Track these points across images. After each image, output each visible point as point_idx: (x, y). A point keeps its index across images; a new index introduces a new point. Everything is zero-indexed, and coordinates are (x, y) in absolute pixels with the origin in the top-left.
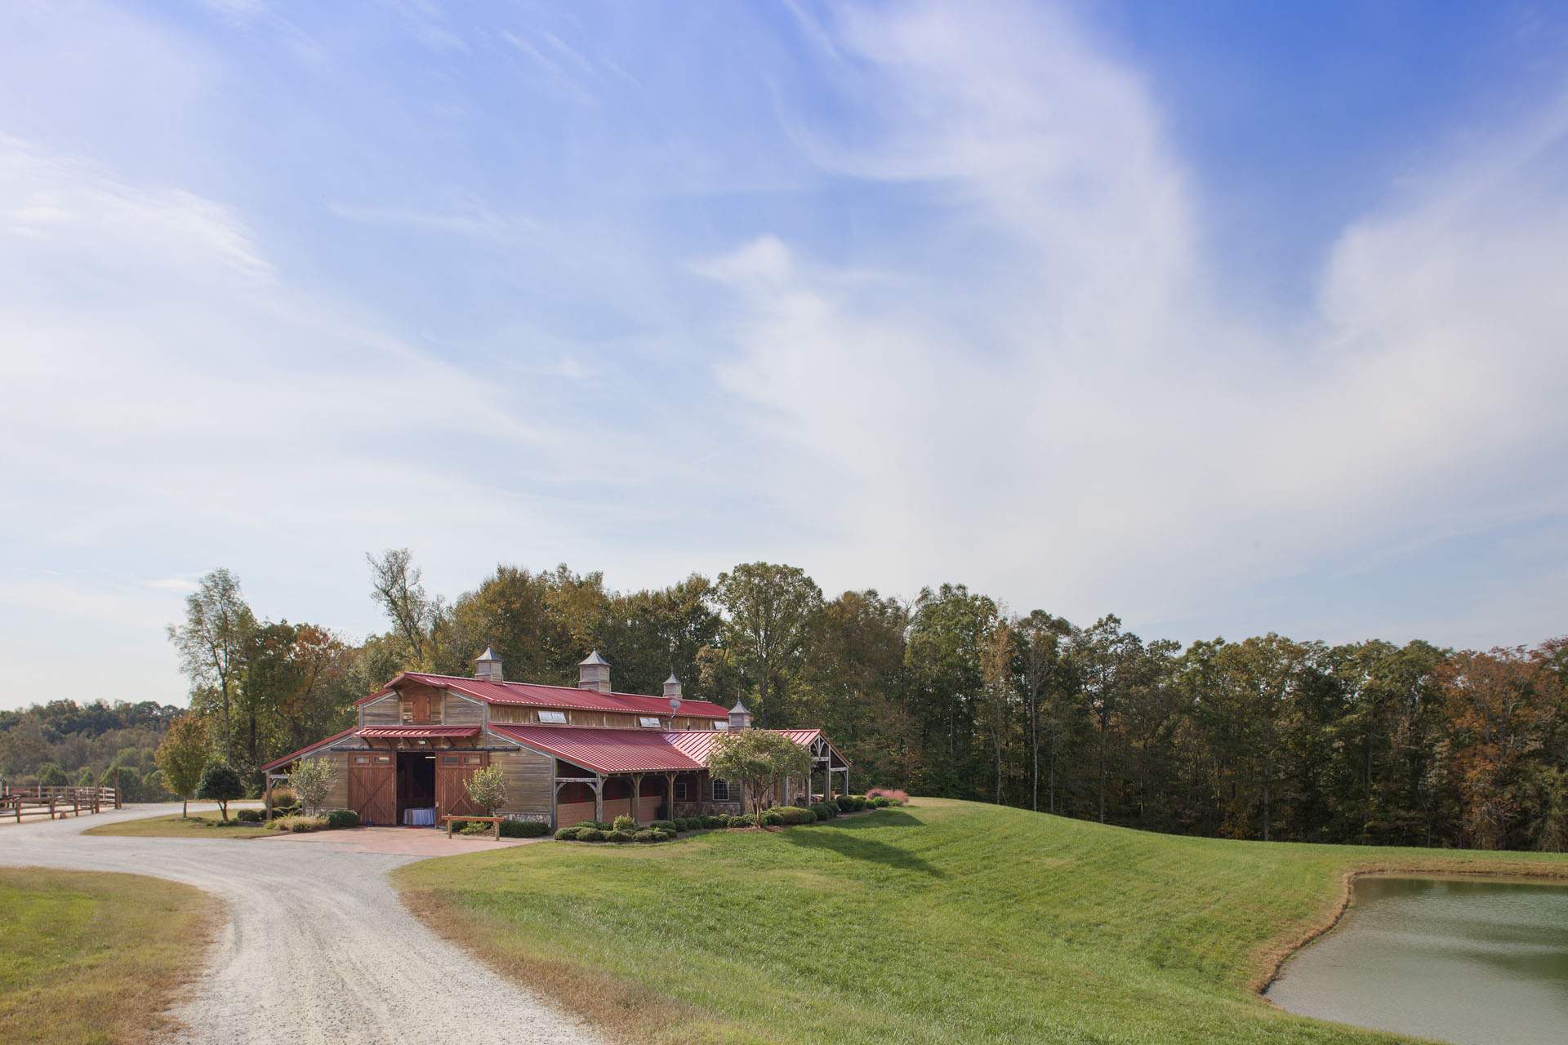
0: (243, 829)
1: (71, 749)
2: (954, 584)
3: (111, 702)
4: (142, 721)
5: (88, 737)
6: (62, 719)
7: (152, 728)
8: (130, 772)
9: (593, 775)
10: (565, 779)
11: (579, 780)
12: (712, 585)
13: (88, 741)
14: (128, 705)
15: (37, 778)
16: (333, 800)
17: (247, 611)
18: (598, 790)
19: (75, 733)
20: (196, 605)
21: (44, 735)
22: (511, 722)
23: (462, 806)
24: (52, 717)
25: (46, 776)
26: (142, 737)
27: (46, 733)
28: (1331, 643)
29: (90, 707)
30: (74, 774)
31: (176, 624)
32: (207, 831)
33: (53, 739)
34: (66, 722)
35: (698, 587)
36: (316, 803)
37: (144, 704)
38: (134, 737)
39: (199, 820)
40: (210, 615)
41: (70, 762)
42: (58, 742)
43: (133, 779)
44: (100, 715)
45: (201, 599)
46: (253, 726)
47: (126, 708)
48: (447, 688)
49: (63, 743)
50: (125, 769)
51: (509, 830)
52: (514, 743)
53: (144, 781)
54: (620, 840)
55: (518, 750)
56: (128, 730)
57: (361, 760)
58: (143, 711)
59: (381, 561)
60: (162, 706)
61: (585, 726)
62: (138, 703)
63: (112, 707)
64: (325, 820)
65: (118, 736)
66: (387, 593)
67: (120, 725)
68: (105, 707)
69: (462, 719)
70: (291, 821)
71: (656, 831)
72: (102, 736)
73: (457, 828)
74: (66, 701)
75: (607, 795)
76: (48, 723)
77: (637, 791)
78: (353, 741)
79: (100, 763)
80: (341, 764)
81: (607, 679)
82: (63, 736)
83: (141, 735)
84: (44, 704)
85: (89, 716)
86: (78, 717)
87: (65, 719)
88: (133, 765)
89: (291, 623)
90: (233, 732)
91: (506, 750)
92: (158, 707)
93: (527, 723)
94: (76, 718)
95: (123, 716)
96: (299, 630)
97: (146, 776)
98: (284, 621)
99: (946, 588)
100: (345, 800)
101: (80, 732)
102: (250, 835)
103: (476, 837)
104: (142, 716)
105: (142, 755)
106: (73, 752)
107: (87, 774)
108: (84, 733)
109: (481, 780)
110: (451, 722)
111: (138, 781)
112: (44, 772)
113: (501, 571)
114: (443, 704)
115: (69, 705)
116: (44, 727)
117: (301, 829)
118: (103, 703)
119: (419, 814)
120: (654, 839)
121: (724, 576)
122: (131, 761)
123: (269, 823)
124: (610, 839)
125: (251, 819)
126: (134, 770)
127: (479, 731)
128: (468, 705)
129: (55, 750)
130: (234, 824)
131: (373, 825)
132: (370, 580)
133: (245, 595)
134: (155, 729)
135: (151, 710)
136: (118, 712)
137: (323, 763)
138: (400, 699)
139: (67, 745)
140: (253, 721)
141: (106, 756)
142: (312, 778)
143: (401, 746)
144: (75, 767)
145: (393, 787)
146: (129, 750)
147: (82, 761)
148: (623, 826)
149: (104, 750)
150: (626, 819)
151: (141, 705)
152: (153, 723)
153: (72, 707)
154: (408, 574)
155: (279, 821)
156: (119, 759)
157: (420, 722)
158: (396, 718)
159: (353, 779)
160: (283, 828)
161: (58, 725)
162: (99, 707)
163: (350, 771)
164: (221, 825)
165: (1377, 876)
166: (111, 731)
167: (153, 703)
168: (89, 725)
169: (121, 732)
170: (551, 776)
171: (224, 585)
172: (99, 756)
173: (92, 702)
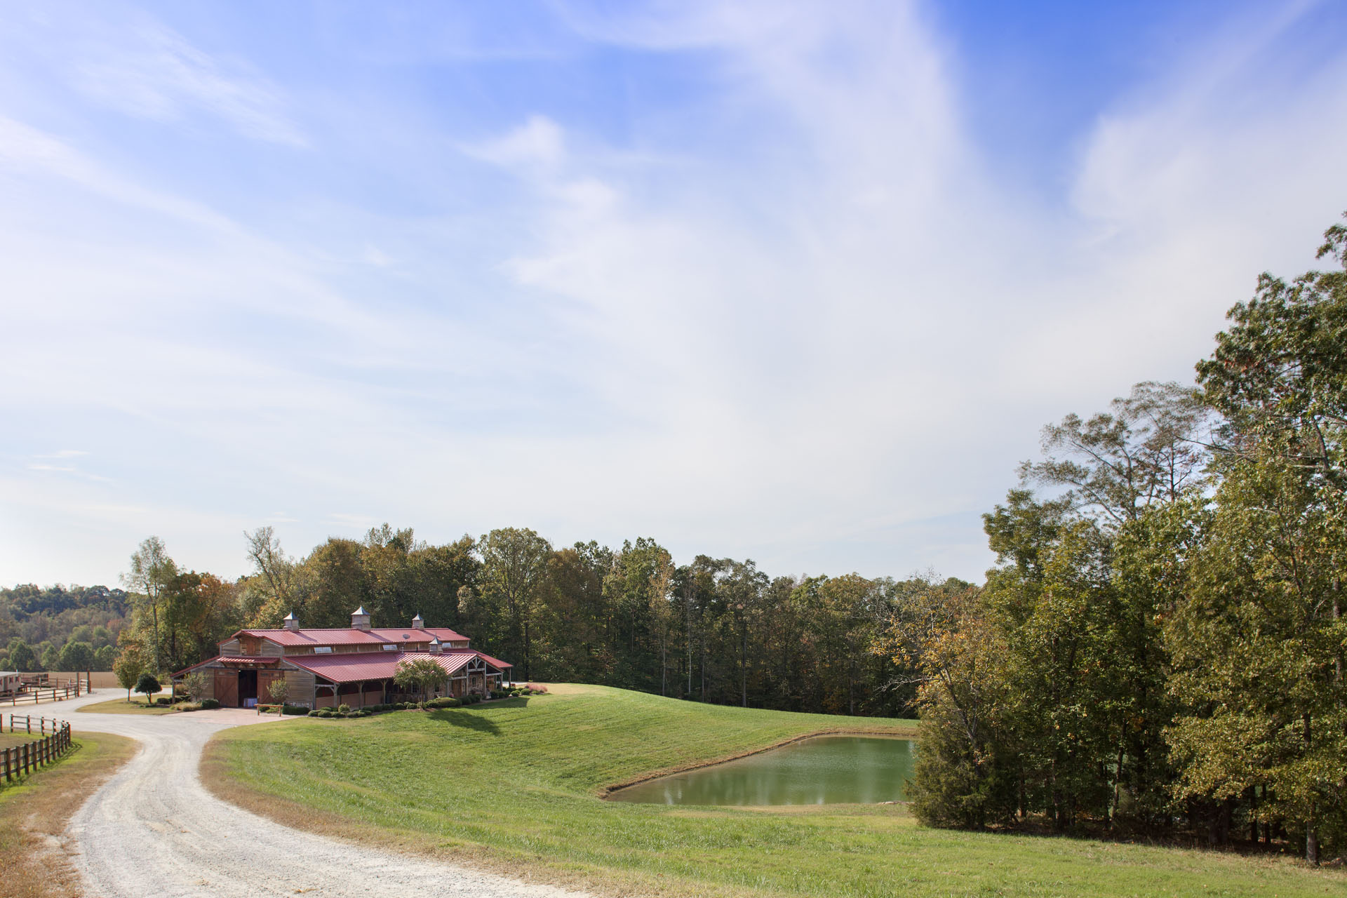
0: (159, 709)
1: (34, 626)
2: (645, 538)
3: (68, 586)
4: (94, 602)
5: (49, 615)
6: (27, 600)
7: (102, 607)
8: (85, 646)
9: (333, 684)
10: (319, 685)
11: (326, 686)
12: (477, 543)
13: (49, 619)
14: (82, 588)
15: (8, 651)
16: (206, 693)
17: (170, 561)
18: (335, 691)
19: (38, 612)
20: (137, 561)
21: (12, 614)
22: (297, 654)
23: (268, 699)
24: (18, 599)
25: (15, 650)
26: (94, 617)
27: (14, 612)
28: (897, 580)
29: (50, 590)
30: (37, 646)
31: (125, 572)
32: (140, 710)
33: (19, 617)
34: (30, 602)
35: (467, 545)
36: (197, 696)
37: (95, 588)
38: (87, 616)
39: (136, 703)
40: (145, 566)
41: (33, 637)
42: (24, 620)
43: (87, 652)
44: (59, 596)
45: (140, 556)
46: (174, 636)
47: (80, 591)
48: (264, 637)
49: (28, 621)
50: (81, 644)
51: (288, 711)
52: (296, 667)
53: (96, 654)
54: (339, 716)
55: (297, 670)
56: (82, 609)
57: (221, 673)
58: (95, 593)
59: (253, 536)
60: (110, 590)
61: (345, 653)
62: (91, 587)
63: (69, 589)
64: (200, 705)
65: (73, 615)
66: (256, 555)
67: (76, 605)
68: (62, 590)
69: (271, 654)
70: (183, 705)
71: (359, 712)
72: (61, 615)
73: (264, 710)
74: (30, 585)
75: (338, 693)
76: (16, 604)
77: (361, 690)
78: (216, 663)
79: (60, 638)
80: (210, 675)
81: (368, 622)
82: (28, 614)
83: (92, 614)
84: (12, 588)
85: (49, 597)
86: (41, 598)
87: (30, 600)
88: (87, 641)
89: (197, 573)
90: (160, 640)
91: (292, 670)
92: (107, 589)
93: (307, 654)
94: (38, 599)
95: (78, 598)
96: (203, 577)
97: (98, 650)
98: (193, 572)
99: (640, 541)
100: (213, 694)
101: (41, 611)
102: (161, 713)
103: (273, 714)
104: (95, 597)
105: (94, 631)
106: (36, 628)
107: (48, 649)
108: (45, 612)
109: (275, 687)
110: (265, 655)
111: (91, 654)
112: (14, 646)
113: (331, 541)
114: (261, 646)
115: (33, 588)
116: (12, 606)
117: (187, 710)
118: (60, 587)
119: (250, 701)
120: (357, 716)
121: (484, 537)
122: (85, 637)
123: (172, 706)
124: (334, 716)
125: (164, 703)
126: (88, 644)
127: (278, 660)
128: (274, 647)
129: (22, 626)
130: (154, 706)
131: (226, 707)
132: (247, 548)
133: (169, 553)
134: (105, 610)
135: (102, 592)
136: (74, 594)
137: (201, 675)
138: (240, 642)
139: (31, 623)
140: (174, 633)
141: (64, 632)
142: (194, 683)
143: (241, 666)
144: (37, 641)
145: (236, 687)
146: (83, 628)
147: (43, 636)
148: (343, 709)
149: (62, 627)
150: (345, 706)
151: (93, 588)
152: (103, 603)
153: (35, 591)
154: (271, 542)
155: (177, 706)
156: (75, 634)
157: (249, 655)
158: (238, 652)
159: (217, 683)
160: (179, 709)
161: (24, 605)
162: (57, 590)
163: (215, 679)
164: (148, 707)
165: (834, 736)
166: (67, 611)
167: (103, 587)
168: (49, 605)
169: (77, 612)
170: (313, 684)
171: (155, 548)
172: (58, 632)
173: (52, 586)
